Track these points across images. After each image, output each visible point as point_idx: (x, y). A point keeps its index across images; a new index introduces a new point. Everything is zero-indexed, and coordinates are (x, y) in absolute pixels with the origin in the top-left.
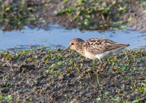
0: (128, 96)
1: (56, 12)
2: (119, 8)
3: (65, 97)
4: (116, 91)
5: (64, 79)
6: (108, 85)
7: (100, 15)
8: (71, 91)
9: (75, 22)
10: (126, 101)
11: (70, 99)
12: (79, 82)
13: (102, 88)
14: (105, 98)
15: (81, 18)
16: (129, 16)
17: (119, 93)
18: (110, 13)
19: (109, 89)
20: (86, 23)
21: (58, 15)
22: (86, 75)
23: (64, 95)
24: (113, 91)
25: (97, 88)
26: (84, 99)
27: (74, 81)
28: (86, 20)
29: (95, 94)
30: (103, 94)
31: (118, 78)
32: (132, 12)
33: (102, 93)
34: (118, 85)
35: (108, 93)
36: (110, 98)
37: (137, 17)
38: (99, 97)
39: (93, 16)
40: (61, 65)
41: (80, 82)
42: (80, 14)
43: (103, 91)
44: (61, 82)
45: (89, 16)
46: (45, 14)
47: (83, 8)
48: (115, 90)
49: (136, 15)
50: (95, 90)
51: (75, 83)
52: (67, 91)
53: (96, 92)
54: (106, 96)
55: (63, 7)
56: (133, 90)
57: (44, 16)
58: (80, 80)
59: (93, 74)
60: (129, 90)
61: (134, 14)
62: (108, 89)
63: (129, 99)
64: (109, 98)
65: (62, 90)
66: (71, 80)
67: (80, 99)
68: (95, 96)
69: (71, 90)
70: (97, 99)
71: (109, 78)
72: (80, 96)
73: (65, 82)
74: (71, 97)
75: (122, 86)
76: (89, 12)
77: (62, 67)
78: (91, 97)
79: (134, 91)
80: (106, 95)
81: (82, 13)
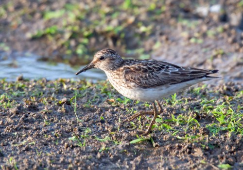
0: (124, 134)
1: (29, 35)
2: (138, 28)
3: (14, 135)
4: (106, 128)
5: (17, 113)
6: (92, 120)
7: (105, 39)
8: (27, 129)
9: (62, 50)
10: (120, 141)
11: (23, 138)
12: (44, 117)
13: (81, 125)
14: (83, 138)
15: (73, 43)
16: (155, 41)
17: (110, 131)
18: (123, 35)
19: (94, 126)
20: (79, 51)
21: (34, 39)
22: (58, 108)
23: (13, 133)
24: (100, 128)
25: (73, 123)
26: (47, 137)
27: (36, 115)
28: (81, 46)
29: (67, 132)
30: (82, 133)
31: (113, 113)
32: (161, 34)
33: (80, 130)
34: (111, 121)
35: (90, 131)
36: (93, 137)
37: (170, 41)
38: (73, 135)
39: (93, 40)
40: (18, 96)
41: (46, 117)
42: (71, 38)
43: (83, 128)
44: (12, 116)
45: (85, 41)
46: (11, 38)
47: (76, 28)
48: (103, 128)
49: (167, 39)
50: (68, 127)
51: (37, 119)
52: (20, 129)
53: (69, 129)
54: (87, 134)
55: (42, 27)
56: (136, 127)
57: (8, 41)
58: (46, 113)
59: (70, 106)
60: (128, 127)
61: (164, 38)
62: (92, 125)
63: (125, 138)
64: (90, 138)
65: (12, 127)
66: (29, 114)
67: (39, 138)
68: (66, 134)
69: (27, 127)
70: (70, 138)
71: (97, 112)
72: (41, 133)
73: (20, 117)
74: (24, 135)
75: (118, 122)
76: (86, 33)
77: (19, 98)
78: (60, 135)
79: (136, 129)
80: (85, 134)
81: (74, 36)
